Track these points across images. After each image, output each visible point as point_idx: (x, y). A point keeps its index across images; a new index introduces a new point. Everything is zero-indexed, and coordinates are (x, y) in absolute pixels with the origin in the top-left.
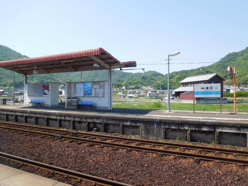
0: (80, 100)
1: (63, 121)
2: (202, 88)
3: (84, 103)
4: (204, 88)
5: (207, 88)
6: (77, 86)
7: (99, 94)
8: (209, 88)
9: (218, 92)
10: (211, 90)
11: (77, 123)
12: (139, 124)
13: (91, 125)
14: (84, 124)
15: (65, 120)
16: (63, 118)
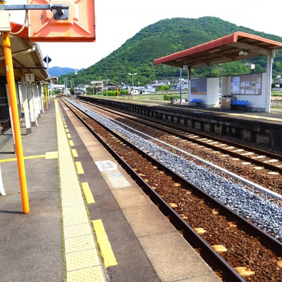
0: (235, 98)
6: (233, 81)
11: (216, 126)
12: (268, 131)
13: (228, 130)
14: (221, 128)
15: (207, 123)
16: (204, 120)
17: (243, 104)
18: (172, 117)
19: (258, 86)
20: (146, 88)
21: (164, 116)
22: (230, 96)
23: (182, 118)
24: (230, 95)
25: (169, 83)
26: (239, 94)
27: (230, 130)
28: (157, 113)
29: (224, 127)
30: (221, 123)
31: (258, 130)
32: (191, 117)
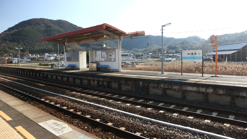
0: (99, 64)
1: (83, 80)
2: (188, 54)
3: (101, 67)
4: (190, 54)
5: (192, 54)
6: (97, 53)
7: (112, 59)
8: (194, 54)
9: (200, 57)
10: (195, 56)
11: (92, 81)
12: (130, 82)
13: (101, 83)
14: (96, 82)
15: (84, 79)
16: (83, 77)
17: (104, 67)
18: (57, 76)
19: (113, 57)
20: (23, 59)
21: (50, 76)
22: (95, 63)
23: (65, 77)
24: (95, 61)
25: (39, 56)
26: (101, 61)
27: (103, 83)
28: (43, 74)
29: (98, 81)
30: (96, 79)
31: (123, 82)
32: (73, 76)
